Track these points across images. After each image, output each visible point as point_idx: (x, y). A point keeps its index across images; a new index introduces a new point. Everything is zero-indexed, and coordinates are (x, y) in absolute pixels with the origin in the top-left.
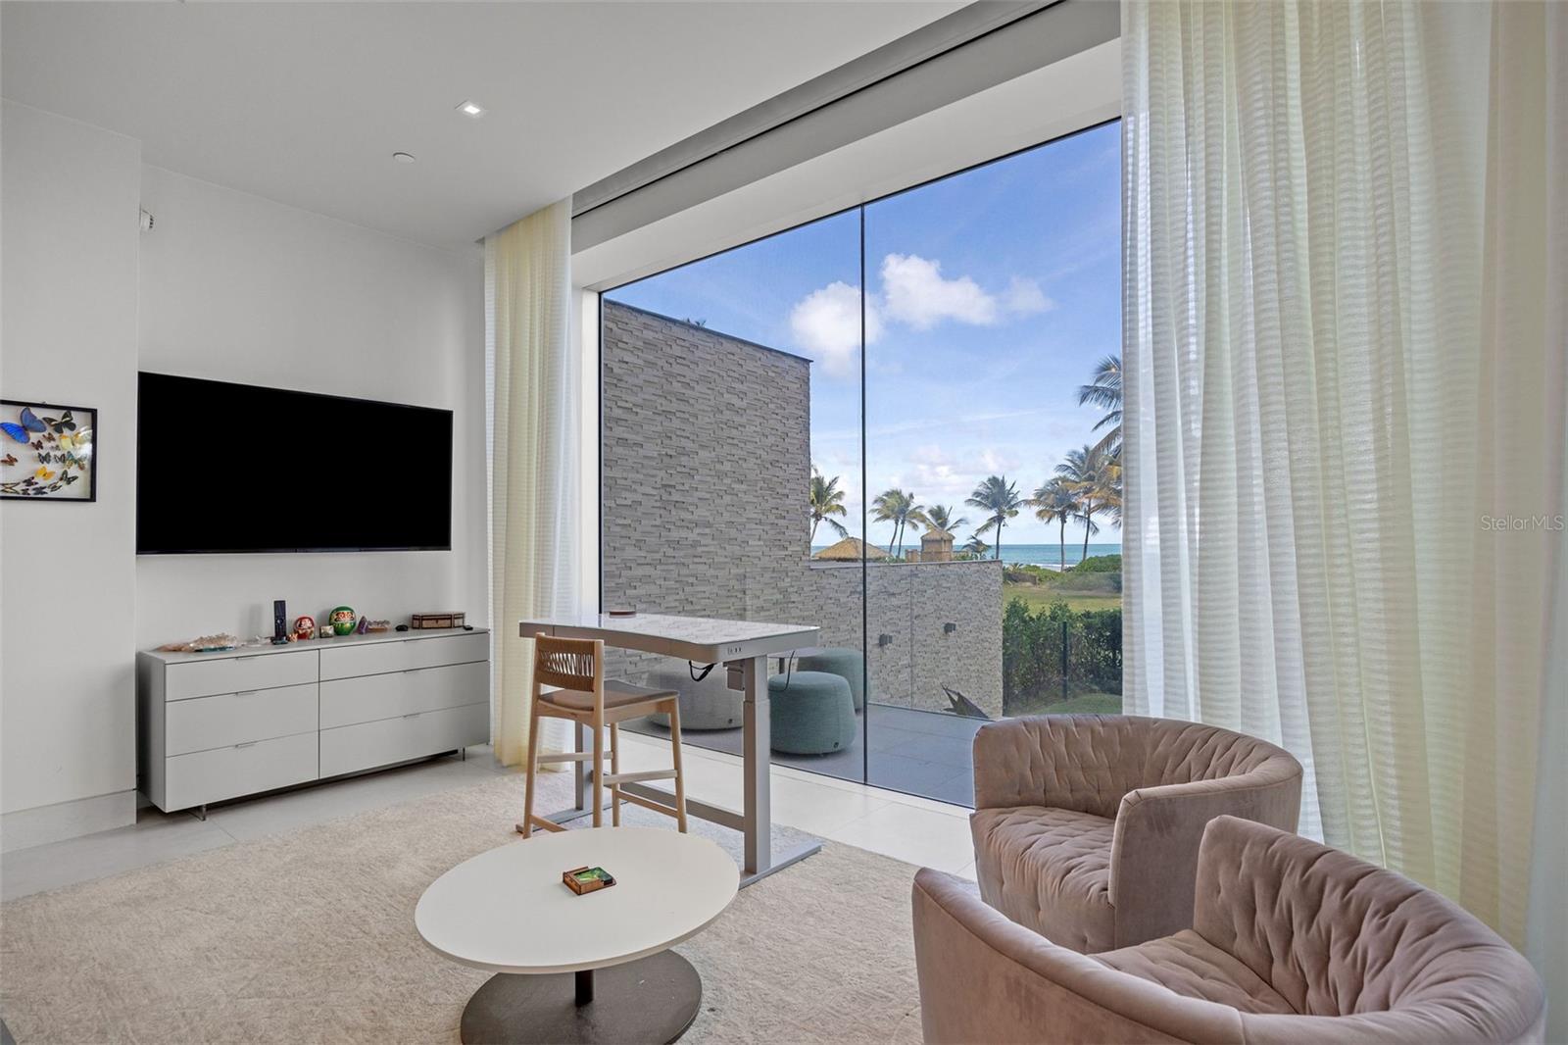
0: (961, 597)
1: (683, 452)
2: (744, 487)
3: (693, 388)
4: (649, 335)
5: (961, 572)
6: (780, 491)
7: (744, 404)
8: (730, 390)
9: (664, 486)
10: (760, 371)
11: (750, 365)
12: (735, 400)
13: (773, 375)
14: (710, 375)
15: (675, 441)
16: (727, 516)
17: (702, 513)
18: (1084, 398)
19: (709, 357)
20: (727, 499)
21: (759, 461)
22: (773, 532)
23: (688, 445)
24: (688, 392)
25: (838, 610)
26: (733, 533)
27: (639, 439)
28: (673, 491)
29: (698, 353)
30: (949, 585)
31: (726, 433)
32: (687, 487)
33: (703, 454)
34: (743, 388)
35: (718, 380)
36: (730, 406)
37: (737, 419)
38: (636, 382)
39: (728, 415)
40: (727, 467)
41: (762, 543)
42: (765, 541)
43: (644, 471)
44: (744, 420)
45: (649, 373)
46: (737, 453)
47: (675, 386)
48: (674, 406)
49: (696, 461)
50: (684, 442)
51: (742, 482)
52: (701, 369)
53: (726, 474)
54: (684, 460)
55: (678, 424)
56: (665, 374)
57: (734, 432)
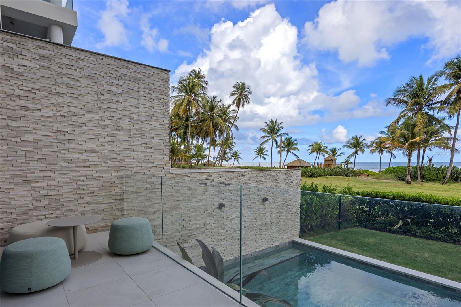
0: (274, 186)
1: (74, 114)
2: (121, 133)
3: (80, 82)
4: (41, 51)
5: (275, 175)
6: (148, 135)
7: (120, 91)
8: (109, 84)
9: (58, 131)
10: (133, 75)
11: (124, 71)
12: (113, 89)
13: (142, 77)
14: (93, 75)
15: (66, 108)
16: (109, 147)
17: (89, 145)
19: (92, 66)
20: (109, 139)
21: (132, 120)
22: (143, 155)
23: (77, 111)
24: (76, 84)
25: (190, 192)
26: (114, 155)
27: (38, 107)
28: (66, 134)
29: (82, 64)
30: (266, 180)
31: (107, 105)
32: (77, 132)
33: (89, 116)
34: (120, 82)
35: (100, 78)
36: (109, 92)
37: (115, 99)
38: (34, 76)
39: (107, 96)
40: (108, 122)
41: (135, 160)
42: (137, 159)
43: (43, 124)
44: (120, 99)
45: (44, 72)
46: (115, 116)
47: (66, 80)
48: (65, 90)
49: (84, 119)
50: (73, 109)
51: (119, 130)
52: (87, 72)
53: (107, 126)
54: (74, 119)
55: (69, 100)
56: (58, 74)
57: (113, 105)
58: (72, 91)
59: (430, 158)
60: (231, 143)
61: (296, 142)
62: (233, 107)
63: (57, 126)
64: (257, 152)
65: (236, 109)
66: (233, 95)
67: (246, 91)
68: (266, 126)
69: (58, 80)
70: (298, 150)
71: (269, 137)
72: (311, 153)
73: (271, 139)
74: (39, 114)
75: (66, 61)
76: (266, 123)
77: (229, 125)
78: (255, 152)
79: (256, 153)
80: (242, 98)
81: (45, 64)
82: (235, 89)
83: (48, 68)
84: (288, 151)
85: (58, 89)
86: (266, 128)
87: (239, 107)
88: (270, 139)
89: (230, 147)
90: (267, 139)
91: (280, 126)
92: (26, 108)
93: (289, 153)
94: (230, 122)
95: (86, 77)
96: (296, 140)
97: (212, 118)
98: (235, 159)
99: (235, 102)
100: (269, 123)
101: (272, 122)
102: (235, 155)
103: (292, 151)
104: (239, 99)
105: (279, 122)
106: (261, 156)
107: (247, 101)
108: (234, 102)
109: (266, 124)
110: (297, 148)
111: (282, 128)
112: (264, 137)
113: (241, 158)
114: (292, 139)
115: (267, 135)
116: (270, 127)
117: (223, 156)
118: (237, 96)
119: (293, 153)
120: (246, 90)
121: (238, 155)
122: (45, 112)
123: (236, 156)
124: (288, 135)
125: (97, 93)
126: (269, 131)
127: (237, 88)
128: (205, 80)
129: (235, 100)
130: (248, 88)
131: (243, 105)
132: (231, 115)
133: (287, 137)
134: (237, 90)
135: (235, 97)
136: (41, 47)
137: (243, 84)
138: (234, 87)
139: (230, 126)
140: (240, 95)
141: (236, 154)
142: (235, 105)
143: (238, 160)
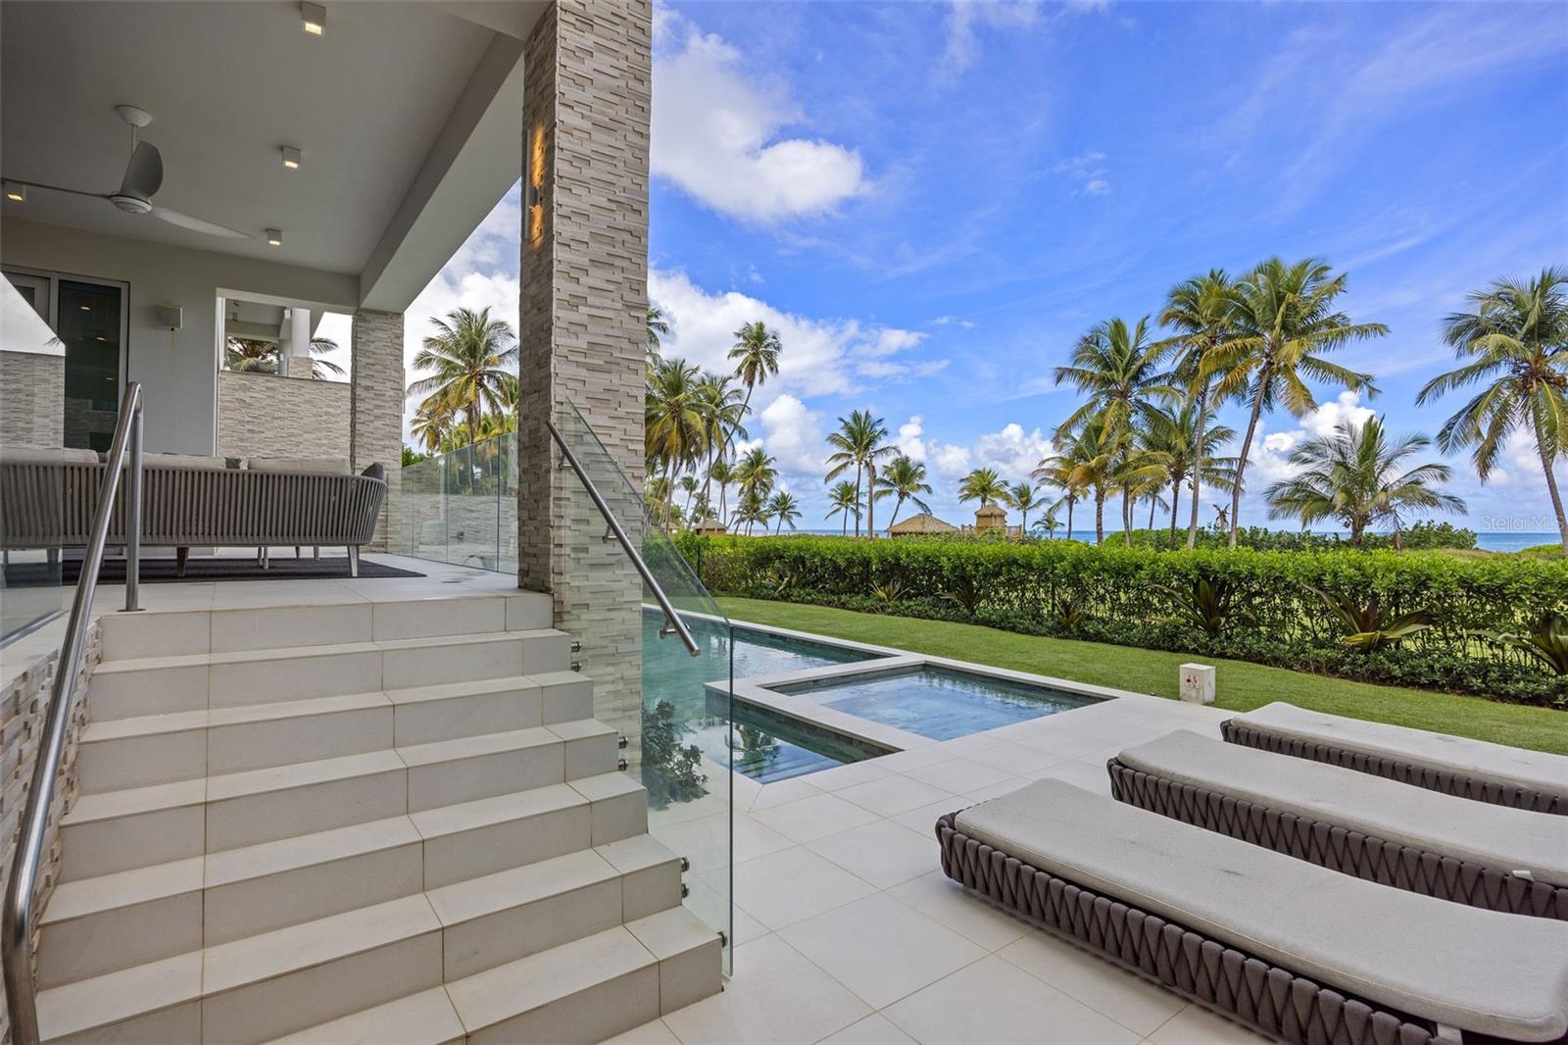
1: (292, 435)
2: (337, 451)
7: (339, 412)
12: (330, 410)
15: (286, 430)
18: (1059, 379)
27: (262, 430)
31: (324, 426)
33: (306, 436)
34: (339, 404)
36: (326, 413)
37: (333, 419)
39: (325, 418)
40: (325, 441)
44: (338, 419)
45: (269, 401)
46: (333, 435)
47: (288, 406)
48: (287, 415)
49: (301, 439)
50: (293, 430)
51: (335, 449)
52: (307, 397)
53: (324, 445)
54: (293, 439)
55: (289, 423)
56: (281, 401)
57: (329, 426)
58: (292, 415)
59: (1222, 509)
60: (767, 473)
61: (922, 469)
62: (739, 383)
63: (277, 446)
64: (837, 498)
65: (745, 389)
66: (736, 353)
67: (768, 345)
68: (842, 428)
69: (281, 406)
70: (929, 491)
71: (850, 456)
72: (967, 497)
73: (856, 463)
74: (263, 435)
75: (288, 390)
76: (842, 420)
77: (724, 428)
78: (832, 496)
79: (833, 501)
80: (760, 361)
81: (271, 394)
82: (741, 340)
83: (274, 397)
84: (902, 495)
85: (280, 414)
86: (843, 434)
87: (751, 384)
88: (852, 463)
89: (764, 484)
90: (844, 460)
91: (879, 428)
92: (252, 431)
93: (906, 498)
94: (729, 421)
95: (306, 402)
96: (921, 465)
97: (676, 411)
98: (782, 515)
99: (743, 371)
100: (848, 419)
101: (856, 417)
102: (783, 505)
103: (913, 494)
104: (753, 365)
105: (875, 416)
106: (847, 508)
107: (772, 369)
108: (739, 372)
109: (843, 424)
110: (926, 486)
111: (886, 433)
112: (838, 457)
113: (799, 514)
114: (911, 462)
115: (845, 451)
116: (851, 431)
117: (751, 508)
118: (746, 355)
119: (914, 498)
120: (769, 341)
121: (793, 507)
122: (269, 434)
123: (784, 509)
124: (899, 452)
125: (314, 416)
126: (850, 440)
127: (745, 338)
128: (661, 320)
129: (742, 365)
130: (774, 337)
131: (761, 381)
132: (729, 403)
133: (897, 456)
134: (745, 342)
135: (740, 360)
136: (267, 381)
137: (761, 326)
138: (738, 335)
139: (730, 429)
140: (755, 355)
141: (785, 502)
142: (742, 378)
143: (789, 518)
